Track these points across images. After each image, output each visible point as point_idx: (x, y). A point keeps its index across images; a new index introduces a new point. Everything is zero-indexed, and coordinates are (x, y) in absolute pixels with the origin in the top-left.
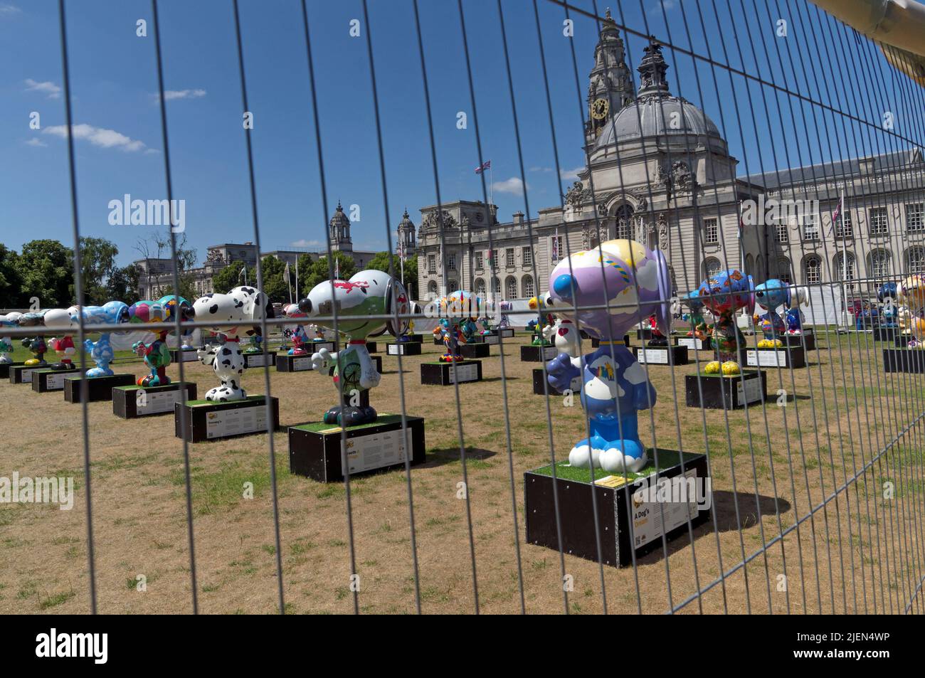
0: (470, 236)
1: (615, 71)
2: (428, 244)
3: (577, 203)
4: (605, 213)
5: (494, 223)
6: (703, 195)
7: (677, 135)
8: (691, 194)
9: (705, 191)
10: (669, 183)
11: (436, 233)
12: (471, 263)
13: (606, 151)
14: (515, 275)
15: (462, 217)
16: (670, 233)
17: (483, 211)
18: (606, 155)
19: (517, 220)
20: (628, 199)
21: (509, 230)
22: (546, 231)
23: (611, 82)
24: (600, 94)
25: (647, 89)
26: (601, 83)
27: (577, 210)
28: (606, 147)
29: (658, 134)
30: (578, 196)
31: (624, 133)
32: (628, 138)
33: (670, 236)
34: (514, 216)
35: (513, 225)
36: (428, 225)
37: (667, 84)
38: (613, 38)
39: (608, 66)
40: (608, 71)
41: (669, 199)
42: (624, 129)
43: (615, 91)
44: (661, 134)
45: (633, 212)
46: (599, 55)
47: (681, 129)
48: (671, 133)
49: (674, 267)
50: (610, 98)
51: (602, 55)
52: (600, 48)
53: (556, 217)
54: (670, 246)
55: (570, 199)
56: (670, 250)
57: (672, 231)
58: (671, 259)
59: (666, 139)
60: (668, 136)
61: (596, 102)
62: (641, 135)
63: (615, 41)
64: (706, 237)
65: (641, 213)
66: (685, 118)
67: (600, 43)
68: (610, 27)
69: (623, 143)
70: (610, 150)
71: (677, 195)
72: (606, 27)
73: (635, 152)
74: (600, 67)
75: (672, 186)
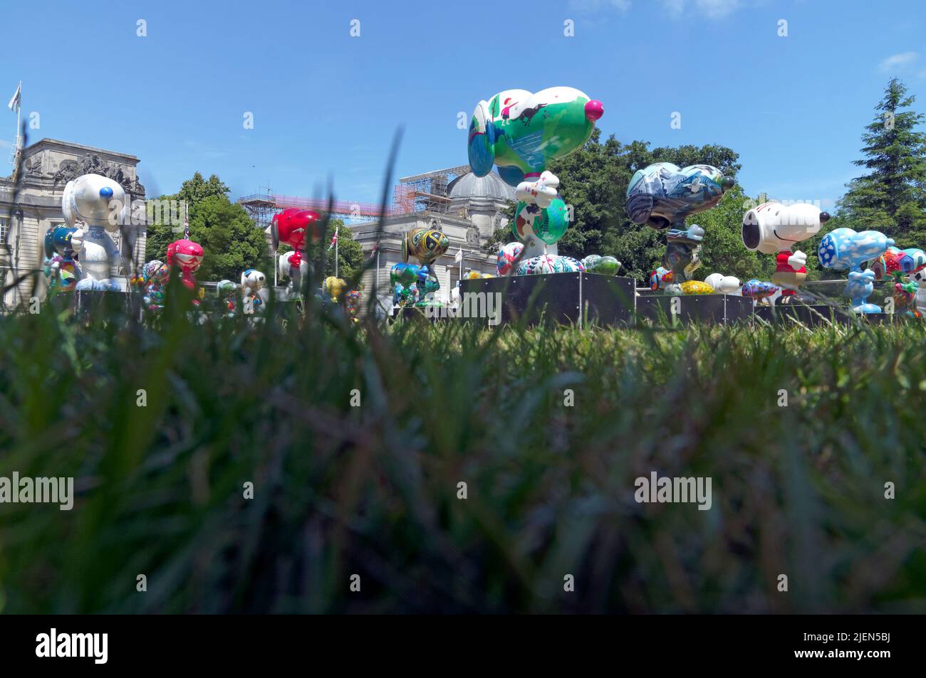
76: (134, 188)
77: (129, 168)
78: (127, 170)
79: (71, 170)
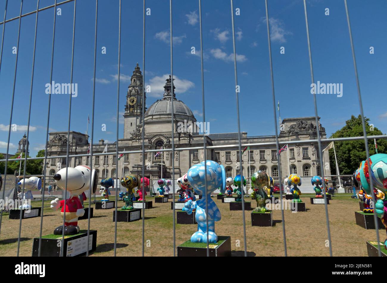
0: (76, 149)
1: (139, 87)
2: (52, 151)
3: (138, 138)
4: (151, 143)
5: (87, 144)
6: (193, 139)
7: (182, 115)
8: (188, 139)
9: (194, 138)
10: (180, 133)
11: (58, 146)
12: (75, 162)
13: (153, 117)
14: (99, 168)
15: (73, 139)
16: (179, 154)
17: (83, 137)
18: (152, 119)
19: (101, 143)
20: (162, 138)
21: (98, 147)
22: (121, 149)
23: (138, 91)
24: (133, 95)
25: (168, 95)
26: (133, 91)
27: (137, 141)
28: (152, 115)
29: (175, 113)
30: (138, 135)
31: (160, 111)
32: (162, 113)
33: (179, 155)
34: (100, 141)
35: (100, 145)
36: (53, 141)
37: (175, 95)
38: (139, 74)
39: (137, 84)
40: (136, 86)
41: (179, 140)
42: (160, 109)
43: (139, 95)
44: (176, 113)
45: (163, 144)
46: (133, 80)
47: (183, 113)
48: (180, 114)
49: (180, 168)
50: (137, 97)
51: (134, 80)
52: (134, 77)
53: (126, 143)
54: (179, 160)
55: (134, 135)
56: (179, 161)
57: (180, 153)
58: (179, 165)
59: (178, 115)
60: (179, 114)
61: (131, 98)
62: (168, 113)
63: (140, 76)
64: (194, 157)
65: (168, 144)
66: (184, 109)
67: (134, 75)
68: (138, 70)
69: (160, 115)
70: (154, 117)
71: (183, 138)
72: (136, 70)
73: (165, 119)
74: (133, 84)
75: (181, 135)
76: (320, 129)
78: (316, 123)
79: (294, 128)
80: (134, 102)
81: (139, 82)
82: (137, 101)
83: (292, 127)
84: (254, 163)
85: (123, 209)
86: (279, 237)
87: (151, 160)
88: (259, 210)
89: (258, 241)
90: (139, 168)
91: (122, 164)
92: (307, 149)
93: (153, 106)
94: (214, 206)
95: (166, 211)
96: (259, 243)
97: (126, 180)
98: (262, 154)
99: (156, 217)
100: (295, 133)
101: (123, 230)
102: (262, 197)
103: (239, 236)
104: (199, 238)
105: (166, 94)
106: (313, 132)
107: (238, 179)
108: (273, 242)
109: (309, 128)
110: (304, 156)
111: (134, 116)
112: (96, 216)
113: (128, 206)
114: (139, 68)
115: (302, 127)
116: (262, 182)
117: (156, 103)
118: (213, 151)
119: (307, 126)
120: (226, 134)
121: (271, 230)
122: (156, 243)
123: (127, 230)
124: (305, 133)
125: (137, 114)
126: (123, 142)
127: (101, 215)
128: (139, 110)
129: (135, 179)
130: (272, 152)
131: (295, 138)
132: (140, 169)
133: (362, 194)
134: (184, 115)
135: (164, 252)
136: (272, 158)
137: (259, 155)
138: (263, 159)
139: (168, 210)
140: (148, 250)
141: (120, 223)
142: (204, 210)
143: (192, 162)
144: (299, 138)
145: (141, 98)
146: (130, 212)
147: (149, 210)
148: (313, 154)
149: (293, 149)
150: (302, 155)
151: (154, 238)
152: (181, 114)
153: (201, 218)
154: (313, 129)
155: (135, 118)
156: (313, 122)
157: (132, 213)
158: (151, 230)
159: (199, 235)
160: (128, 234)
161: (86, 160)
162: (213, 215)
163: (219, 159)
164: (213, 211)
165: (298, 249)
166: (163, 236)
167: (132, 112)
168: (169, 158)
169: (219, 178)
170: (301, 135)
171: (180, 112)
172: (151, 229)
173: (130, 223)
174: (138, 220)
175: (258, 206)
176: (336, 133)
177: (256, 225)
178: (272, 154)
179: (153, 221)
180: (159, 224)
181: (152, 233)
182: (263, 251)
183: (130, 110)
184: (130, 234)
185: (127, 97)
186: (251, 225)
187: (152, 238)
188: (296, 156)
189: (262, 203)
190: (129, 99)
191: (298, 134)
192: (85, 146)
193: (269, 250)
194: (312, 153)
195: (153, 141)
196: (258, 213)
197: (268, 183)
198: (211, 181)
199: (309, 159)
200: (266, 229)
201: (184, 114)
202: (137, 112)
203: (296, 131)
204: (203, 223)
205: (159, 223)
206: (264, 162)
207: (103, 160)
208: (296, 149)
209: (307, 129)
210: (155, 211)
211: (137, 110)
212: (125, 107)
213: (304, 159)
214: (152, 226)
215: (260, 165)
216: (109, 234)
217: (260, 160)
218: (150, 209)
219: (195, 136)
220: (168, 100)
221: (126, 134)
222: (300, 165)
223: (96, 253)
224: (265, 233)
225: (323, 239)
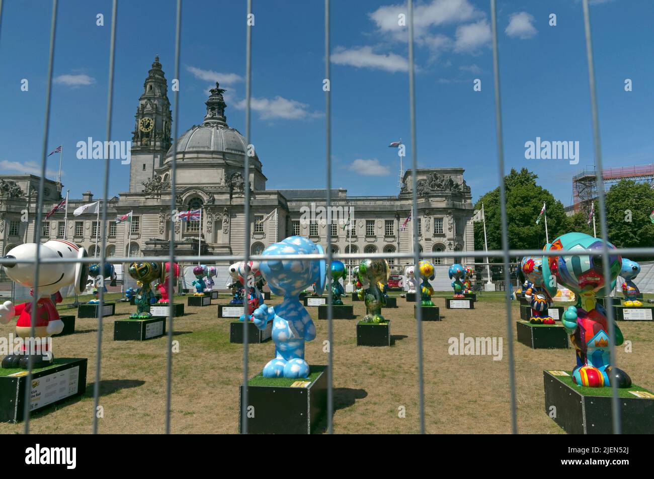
0: (37, 207)
3: (156, 192)
4: (180, 202)
5: (59, 199)
6: (255, 198)
7: (237, 154)
8: (247, 196)
9: (257, 196)
10: (232, 187)
11: (1, 200)
12: (36, 231)
13: (184, 156)
14: (82, 244)
15: (31, 190)
16: (230, 223)
17: (51, 187)
18: (183, 159)
19: (86, 198)
20: (200, 194)
22: (124, 210)
23: (157, 107)
24: (148, 114)
25: (212, 118)
27: (156, 197)
28: (184, 153)
29: (224, 151)
30: (157, 186)
31: (198, 145)
32: (202, 149)
33: (230, 225)
34: (84, 195)
35: (84, 202)
37: (225, 118)
38: (160, 77)
39: (155, 95)
40: (154, 99)
41: (231, 198)
42: (199, 143)
43: (159, 114)
44: (226, 151)
45: (203, 204)
46: (148, 86)
47: (239, 151)
48: (233, 152)
49: (232, 247)
50: (155, 119)
51: (151, 87)
52: (150, 82)
53: (135, 201)
54: (230, 232)
55: (150, 187)
56: (230, 234)
57: (232, 221)
58: (230, 241)
59: (229, 155)
60: (231, 153)
61: (143, 119)
62: (212, 149)
63: (162, 80)
64: (255, 228)
65: (211, 205)
66: (241, 144)
67: (150, 78)
68: (157, 68)
69: (198, 152)
70: (187, 156)
71: (237, 196)
72: (155, 68)
73: (207, 161)
74: (148, 94)
75: (234, 189)
76: (463, 189)
77: (458, 177)
78: (457, 178)
79: (422, 185)
80: (150, 127)
81: (160, 91)
82: (155, 125)
83: (420, 184)
84: (355, 241)
85: (132, 318)
86: (404, 364)
87: (179, 232)
88: (370, 320)
89: (370, 372)
90: (157, 246)
91: (126, 237)
92: (441, 220)
93: (186, 135)
94: (305, 316)
95: (207, 320)
96: (371, 375)
97: (138, 267)
98: (369, 227)
99: (192, 331)
100: (424, 193)
101: (134, 355)
102: (376, 298)
103: (338, 362)
104: (278, 369)
105: (208, 116)
106: (452, 194)
107: (334, 267)
108: (395, 372)
109: (447, 187)
110: (435, 232)
111: (149, 152)
112: (80, 329)
113: (142, 312)
114: (161, 65)
115: (435, 185)
116: (376, 273)
117: (191, 131)
118: (289, 219)
119: (443, 184)
120: (311, 191)
121: (389, 353)
122: (196, 377)
123: (142, 356)
124: (440, 194)
125: (155, 150)
126: (128, 197)
127: (90, 329)
128: (158, 141)
129: (155, 266)
130: (386, 224)
131: (423, 202)
132: (159, 247)
133: (530, 295)
134: (240, 155)
135: (212, 393)
136: (386, 234)
137: (364, 228)
138: (371, 234)
139: (212, 319)
140: (183, 390)
141: (127, 343)
142: (287, 322)
143: (251, 237)
144: (430, 201)
145: (163, 121)
146: (145, 323)
147: (178, 320)
148: (449, 229)
149: (420, 220)
150: (433, 230)
151: (191, 368)
152: (235, 152)
153: (282, 335)
154: (452, 188)
155: (151, 156)
156: (453, 177)
157: (150, 325)
158: (184, 355)
159: (279, 365)
160: (145, 363)
161: (57, 229)
162: (302, 331)
163: (299, 232)
164: (303, 323)
165: (435, 383)
166: (208, 366)
167: (147, 145)
168: (213, 230)
169: (315, 268)
170: (433, 196)
171: (235, 150)
172: (185, 353)
173: (145, 342)
174: (160, 336)
175: (367, 314)
176: (485, 197)
177: (364, 345)
178: (386, 227)
179: (188, 338)
180: (198, 344)
181: (188, 360)
182: (380, 388)
183: (141, 141)
184: (147, 362)
185: (137, 117)
186: (355, 344)
187: (187, 369)
188: (424, 231)
189: (374, 308)
190: (140, 121)
191: (430, 195)
192: (56, 203)
193: (389, 386)
194: (448, 226)
195: (184, 199)
196: (368, 324)
197: (386, 276)
198: (302, 272)
199: (444, 236)
200: (380, 350)
201: (240, 153)
202: (155, 145)
203: (426, 190)
204: (286, 344)
205: (198, 342)
206: (373, 239)
207: (91, 229)
208: (424, 220)
209: (443, 188)
210: (188, 321)
211: (155, 142)
212: (133, 135)
213: (435, 236)
214: (186, 348)
215: (366, 244)
216: (109, 363)
217: (367, 237)
218: (180, 318)
219: (259, 192)
220: (213, 127)
221: (134, 185)
222: (428, 246)
223: (86, 399)
224: (379, 358)
225: (470, 365)
